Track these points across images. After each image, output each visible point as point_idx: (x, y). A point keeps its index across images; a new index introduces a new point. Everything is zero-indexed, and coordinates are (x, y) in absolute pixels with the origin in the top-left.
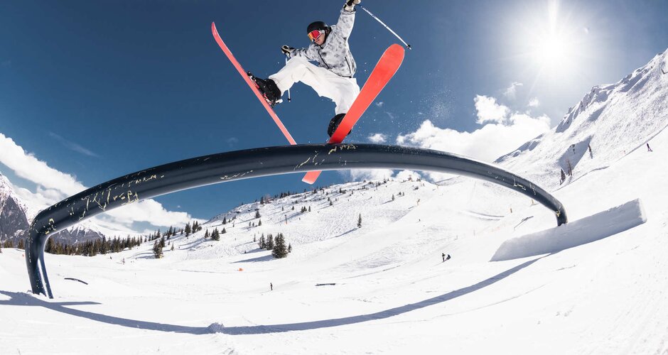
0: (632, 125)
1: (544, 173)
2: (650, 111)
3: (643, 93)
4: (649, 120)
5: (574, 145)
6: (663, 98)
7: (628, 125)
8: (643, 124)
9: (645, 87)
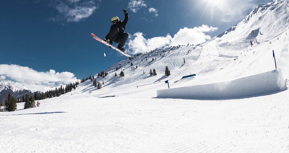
0: (276, 26)
1: (242, 41)
2: (282, 22)
3: (280, 13)
4: (281, 25)
5: (253, 31)
6: (287, 18)
7: (274, 26)
8: (279, 26)
9: (280, 10)
